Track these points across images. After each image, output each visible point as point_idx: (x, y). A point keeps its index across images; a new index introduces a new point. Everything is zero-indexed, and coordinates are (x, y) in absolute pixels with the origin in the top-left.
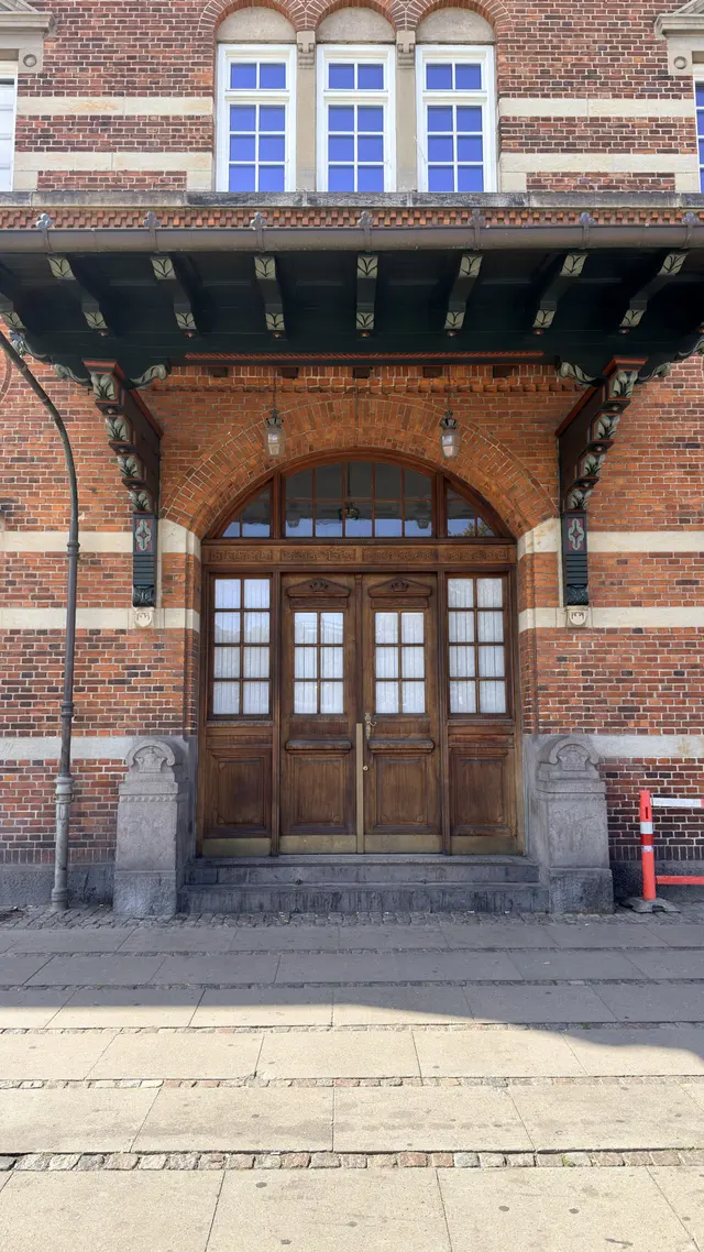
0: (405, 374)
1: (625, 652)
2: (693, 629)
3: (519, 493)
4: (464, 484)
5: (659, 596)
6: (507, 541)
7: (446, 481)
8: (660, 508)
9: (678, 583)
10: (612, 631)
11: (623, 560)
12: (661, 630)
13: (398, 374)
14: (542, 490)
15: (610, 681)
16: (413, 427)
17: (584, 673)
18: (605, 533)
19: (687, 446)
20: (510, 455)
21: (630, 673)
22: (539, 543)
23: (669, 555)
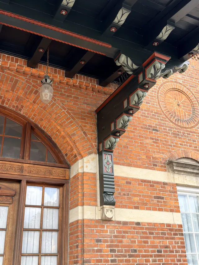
0: (17, 62)
1: (133, 237)
2: (163, 224)
3: (76, 138)
4: (42, 132)
5: (146, 204)
6: (63, 166)
7: (32, 128)
8: (144, 157)
9: (155, 197)
10: (125, 223)
11: (129, 182)
12: (149, 224)
13: (12, 61)
14: (88, 137)
15: (126, 256)
16: (18, 90)
17: (111, 251)
18: (119, 166)
19: (153, 130)
20: (73, 118)
21: (135, 251)
22: (87, 166)
23: (149, 182)
